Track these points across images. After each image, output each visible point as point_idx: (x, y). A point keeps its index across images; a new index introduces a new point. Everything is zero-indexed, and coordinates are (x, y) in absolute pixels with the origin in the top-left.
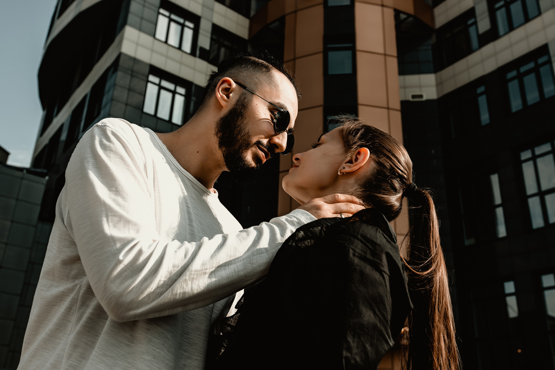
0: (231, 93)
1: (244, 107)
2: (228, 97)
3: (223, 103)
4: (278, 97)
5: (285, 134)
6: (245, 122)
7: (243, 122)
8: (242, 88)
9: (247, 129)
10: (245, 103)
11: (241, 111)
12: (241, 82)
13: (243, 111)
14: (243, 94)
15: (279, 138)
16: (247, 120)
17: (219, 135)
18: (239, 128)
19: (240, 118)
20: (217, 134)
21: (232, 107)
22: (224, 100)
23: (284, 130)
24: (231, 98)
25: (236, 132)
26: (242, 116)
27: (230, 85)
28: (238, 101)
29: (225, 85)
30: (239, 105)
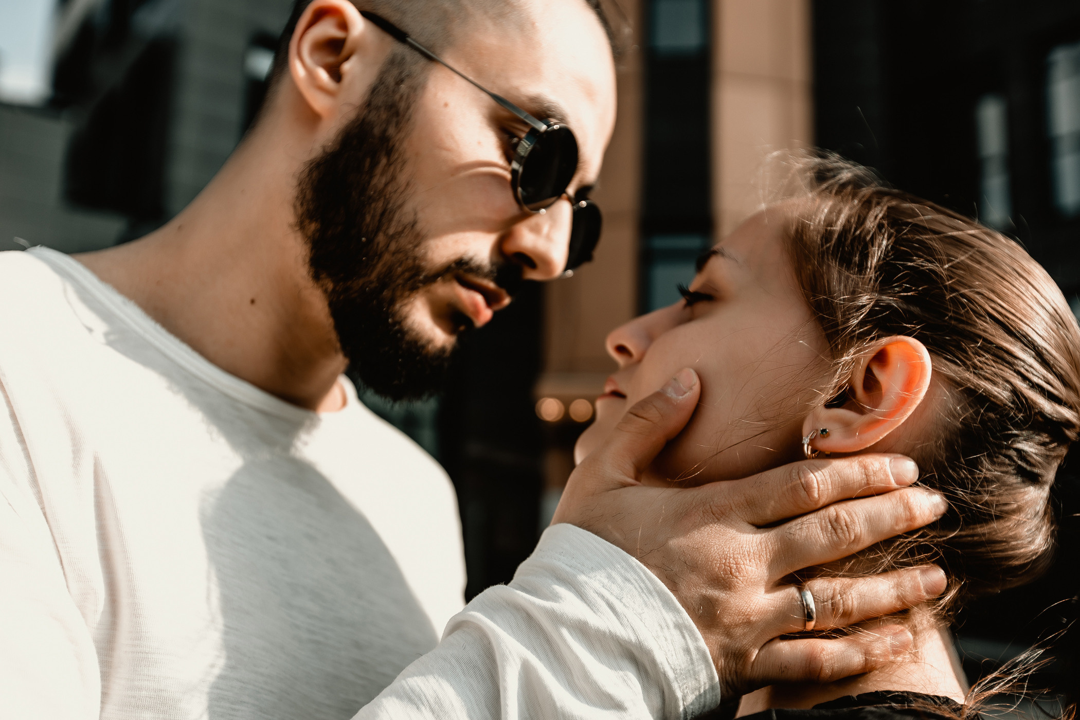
0: (347, 58)
1: (397, 114)
2: (336, 74)
3: (319, 102)
4: (535, 71)
5: (564, 211)
6: (402, 178)
7: (393, 178)
8: (389, 39)
9: (408, 207)
10: (401, 97)
11: (385, 131)
12: (385, 11)
13: (391, 131)
14: (394, 62)
15: (536, 230)
16: (408, 169)
17: (313, 227)
18: (381, 204)
19: (384, 161)
20: (301, 225)
21: (352, 115)
22: (322, 89)
23: (558, 192)
24: (346, 80)
25: (368, 218)
26: (389, 152)
27: (344, 25)
28: (374, 91)
29: (327, 29)
30: (378, 108)
